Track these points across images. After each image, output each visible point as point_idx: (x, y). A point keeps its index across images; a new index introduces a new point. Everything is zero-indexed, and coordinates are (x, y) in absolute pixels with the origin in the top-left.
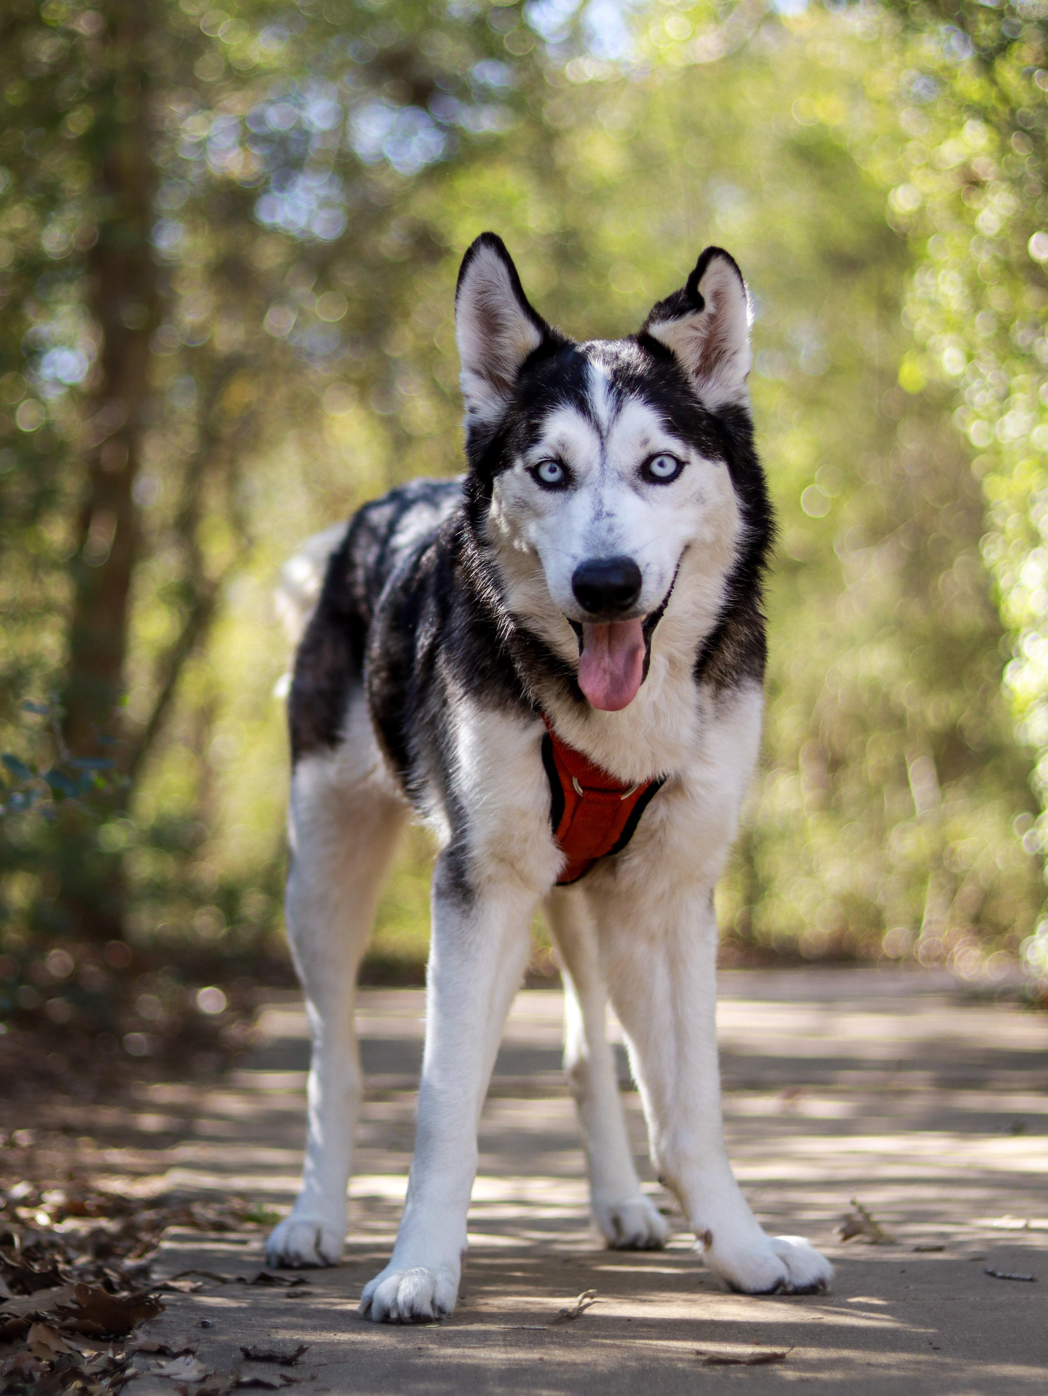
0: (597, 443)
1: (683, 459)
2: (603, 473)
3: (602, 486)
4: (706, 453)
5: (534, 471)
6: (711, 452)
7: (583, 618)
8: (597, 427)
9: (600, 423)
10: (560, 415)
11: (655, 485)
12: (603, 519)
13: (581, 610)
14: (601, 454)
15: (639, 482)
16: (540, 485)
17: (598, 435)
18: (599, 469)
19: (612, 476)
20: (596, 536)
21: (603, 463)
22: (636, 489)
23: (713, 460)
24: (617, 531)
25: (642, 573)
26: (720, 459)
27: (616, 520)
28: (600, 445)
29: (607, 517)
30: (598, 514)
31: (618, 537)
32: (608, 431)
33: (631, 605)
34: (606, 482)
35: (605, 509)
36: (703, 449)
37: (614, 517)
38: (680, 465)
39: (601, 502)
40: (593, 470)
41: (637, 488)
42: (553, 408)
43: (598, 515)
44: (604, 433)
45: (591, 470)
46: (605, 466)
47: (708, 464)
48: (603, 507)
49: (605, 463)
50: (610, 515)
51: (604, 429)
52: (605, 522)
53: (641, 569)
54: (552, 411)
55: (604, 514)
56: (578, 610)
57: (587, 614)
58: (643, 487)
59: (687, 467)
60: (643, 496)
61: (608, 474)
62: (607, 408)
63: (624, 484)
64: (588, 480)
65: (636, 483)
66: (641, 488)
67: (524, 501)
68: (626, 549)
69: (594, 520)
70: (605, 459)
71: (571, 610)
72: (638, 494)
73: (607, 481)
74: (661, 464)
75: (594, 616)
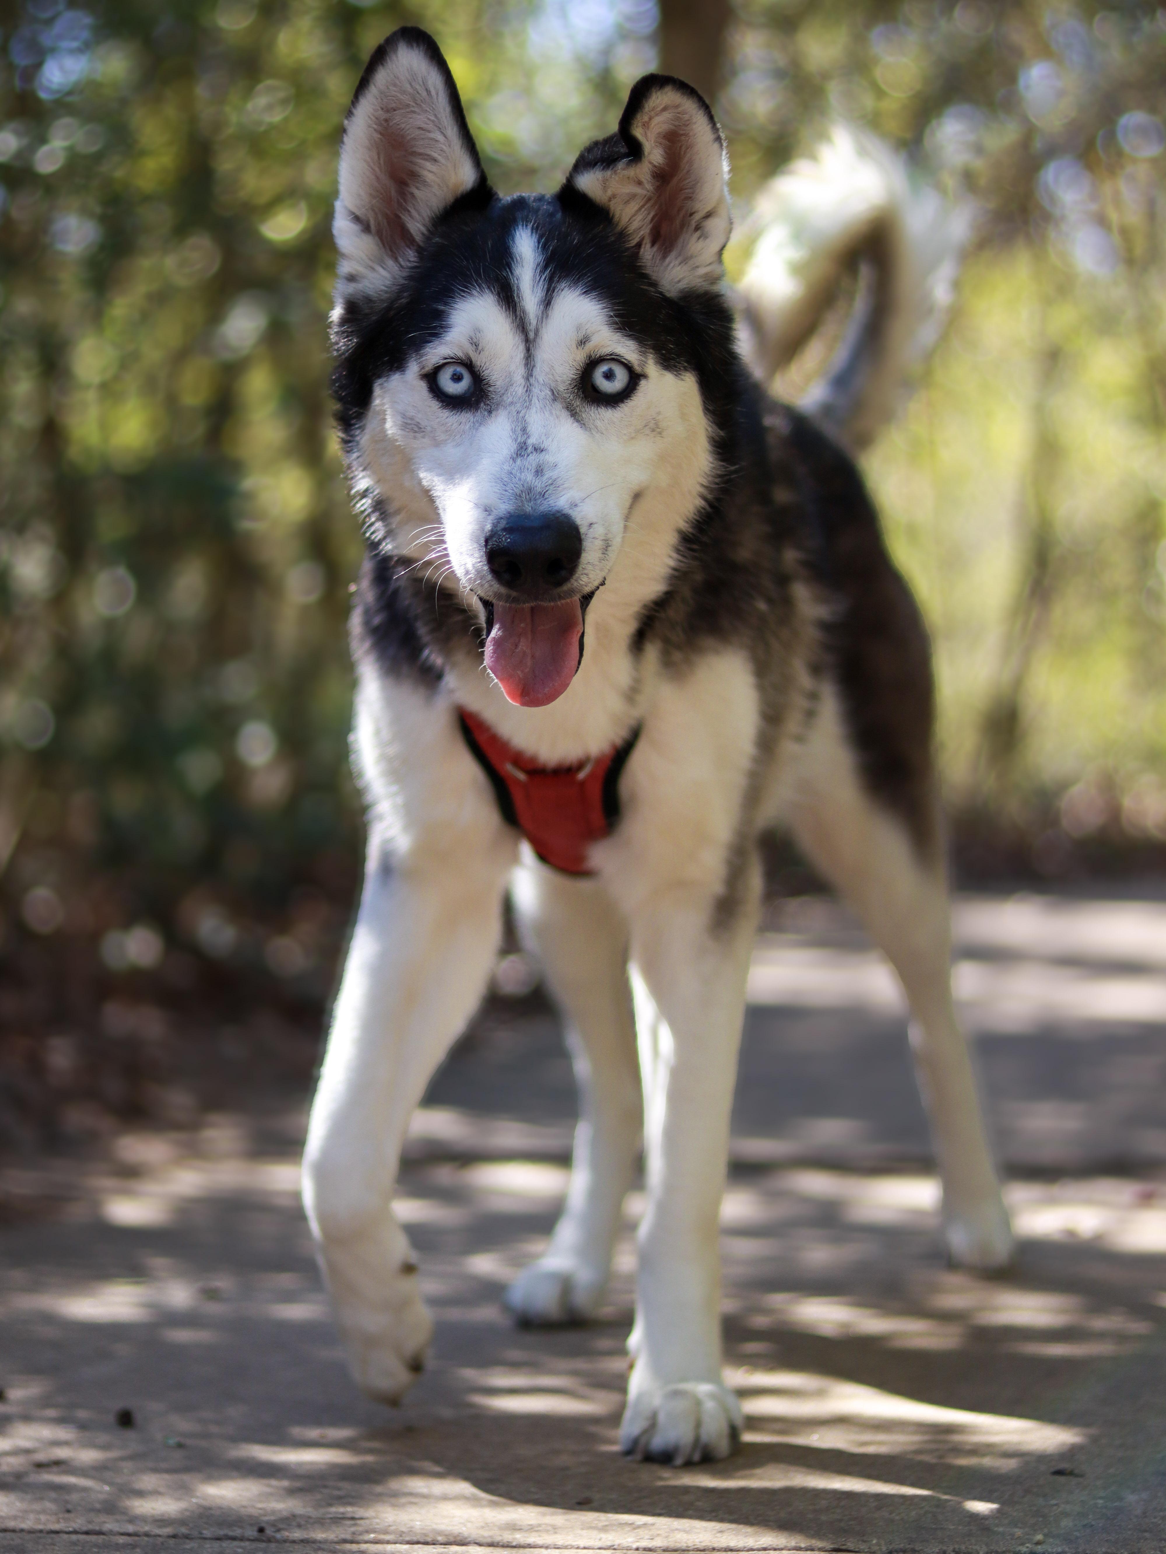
0: (522, 347)
1: (637, 368)
2: (528, 390)
3: (527, 408)
4: (668, 363)
5: (431, 378)
6: (673, 359)
7: (498, 596)
8: (521, 325)
9: (527, 320)
10: (473, 301)
11: (598, 406)
12: (528, 455)
13: (496, 586)
14: (526, 364)
15: (578, 402)
16: (442, 401)
17: (523, 337)
18: (524, 383)
19: (543, 394)
20: (520, 479)
21: (529, 375)
22: (574, 414)
23: (676, 371)
24: (548, 474)
25: (583, 537)
26: (686, 369)
27: (548, 458)
28: (525, 351)
29: (535, 453)
30: (522, 448)
31: (550, 482)
32: (537, 332)
33: (567, 579)
34: (533, 402)
35: (531, 441)
36: (662, 354)
37: (544, 453)
38: (635, 378)
39: (524, 430)
40: (515, 385)
41: (576, 413)
42: (464, 291)
43: (522, 450)
44: (531, 335)
45: (512, 385)
46: (532, 380)
47: (669, 377)
48: (528, 437)
49: (532, 376)
50: (538, 450)
51: (531, 330)
52: (533, 459)
53: (583, 530)
54: (463, 296)
55: (530, 449)
56: (491, 586)
57: (503, 590)
58: (583, 410)
59: (643, 382)
60: (584, 424)
61: (536, 390)
62: (537, 299)
63: (558, 406)
64: (508, 399)
65: (575, 406)
66: (580, 411)
67: (418, 425)
68: (561, 502)
69: (515, 456)
70: (532, 370)
71: (482, 586)
72: (578, 421)
73: (535, 400)
74: (609, 376)
75: (514, 594)
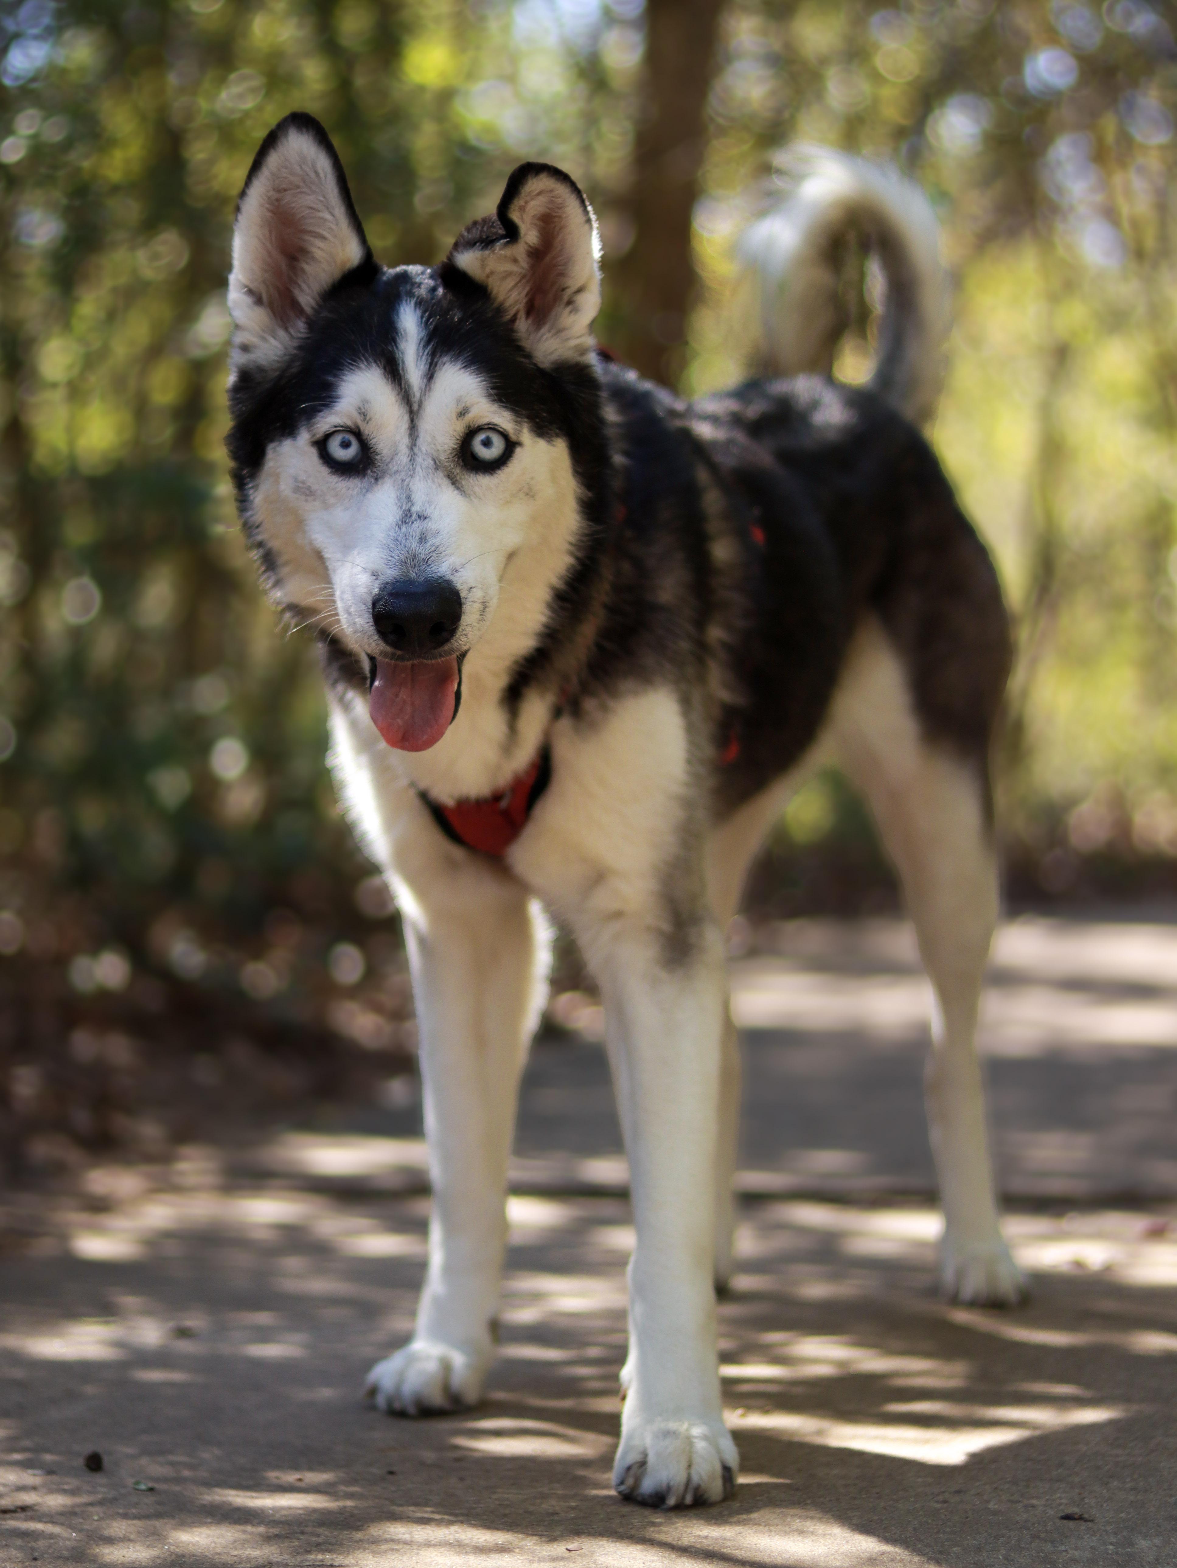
0: (406, 418)
1: (513, 437)
2: (412, 460)
3: (412, 476)
4: (541, 430)
5: (321, 445)
6: (547, 427)
8: (406, 397)
9: (411, 393)
10: (361, 374)
11: (476, 472)
12: (412, 523)
14: (411, 435)
15: (458, 470)
16: (332, 467)
17: (408, 408)
18: (408, 452)
19: (426, 463)
20: (405, 546)
21: (413, 446)
22: (454, 482)
23: (549, 439)
24: (431, 540)
25: (463, 601)
26: (558, 437)
27: (431, 525)
28: (409, 422)
29: (418, 521)
30: (406, 515)
31: (433, 548)
32: (420, 404)
33: (446, 640)
34: (416, 470)
35: (415, 509)
36: (536, 423)
37: (427, 520)
38: (511, 445)
39: (409, 498)
40: (399, 454)
41: (457, 480)
42: (352, 365)
43: (407, 517)
44: (415, 407)
45: (397, 454)
46: (416, 450)
47: (542, 444)
48: (413, 505)
49: (415, 445)
50: (422, 517)
51: (415, 402)
52: (417, 527)
53: (463, 594)
54: (351, 369)
55: (414, 516)
56: (378, 645)
57: (389, 649)
58: (462, 477)
59: (518, 449)
60: (464, 492)
61: (419, 460)
62: (421, 373)
63: (440, 474)
64: (393, 467)
65: (455, 473)
66: (460, 479)
67: (309, 488)
68: (443, 568)
69: (400, 523)
70: (416, 440)
71: (369, 644)
72: (458, 488)
73: (418, 469)
74: (487, 444)
75: (399, 653)
